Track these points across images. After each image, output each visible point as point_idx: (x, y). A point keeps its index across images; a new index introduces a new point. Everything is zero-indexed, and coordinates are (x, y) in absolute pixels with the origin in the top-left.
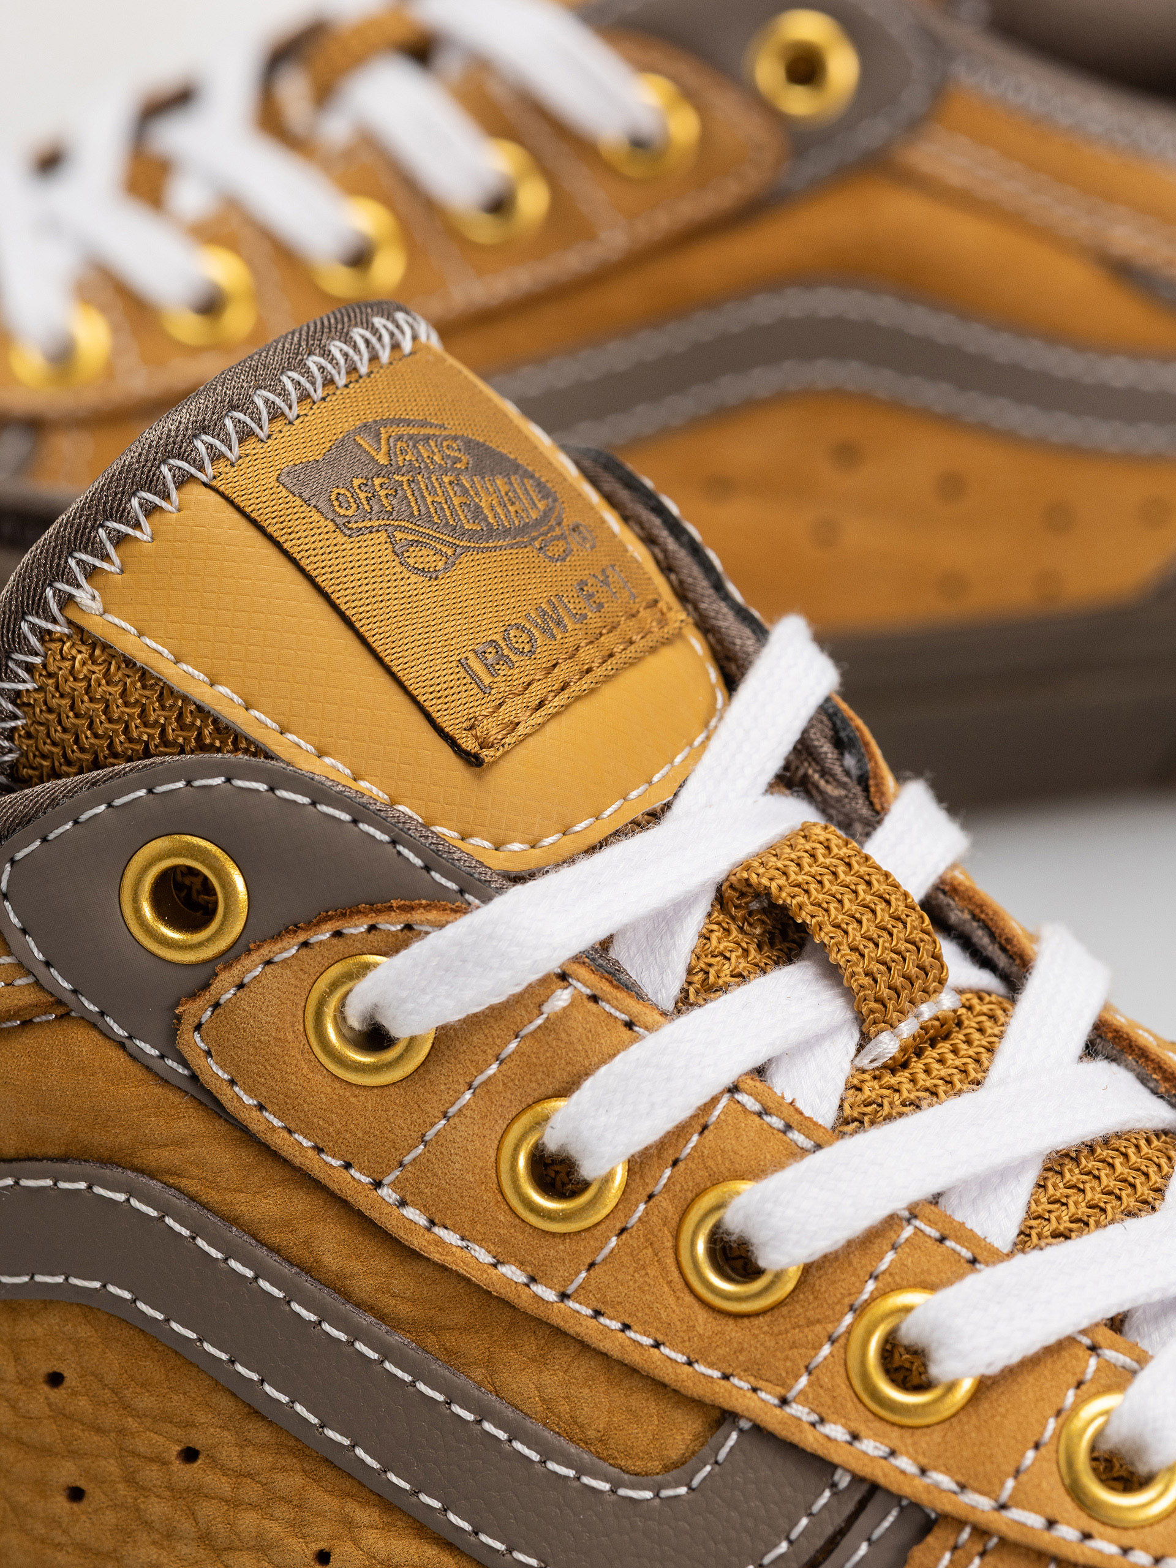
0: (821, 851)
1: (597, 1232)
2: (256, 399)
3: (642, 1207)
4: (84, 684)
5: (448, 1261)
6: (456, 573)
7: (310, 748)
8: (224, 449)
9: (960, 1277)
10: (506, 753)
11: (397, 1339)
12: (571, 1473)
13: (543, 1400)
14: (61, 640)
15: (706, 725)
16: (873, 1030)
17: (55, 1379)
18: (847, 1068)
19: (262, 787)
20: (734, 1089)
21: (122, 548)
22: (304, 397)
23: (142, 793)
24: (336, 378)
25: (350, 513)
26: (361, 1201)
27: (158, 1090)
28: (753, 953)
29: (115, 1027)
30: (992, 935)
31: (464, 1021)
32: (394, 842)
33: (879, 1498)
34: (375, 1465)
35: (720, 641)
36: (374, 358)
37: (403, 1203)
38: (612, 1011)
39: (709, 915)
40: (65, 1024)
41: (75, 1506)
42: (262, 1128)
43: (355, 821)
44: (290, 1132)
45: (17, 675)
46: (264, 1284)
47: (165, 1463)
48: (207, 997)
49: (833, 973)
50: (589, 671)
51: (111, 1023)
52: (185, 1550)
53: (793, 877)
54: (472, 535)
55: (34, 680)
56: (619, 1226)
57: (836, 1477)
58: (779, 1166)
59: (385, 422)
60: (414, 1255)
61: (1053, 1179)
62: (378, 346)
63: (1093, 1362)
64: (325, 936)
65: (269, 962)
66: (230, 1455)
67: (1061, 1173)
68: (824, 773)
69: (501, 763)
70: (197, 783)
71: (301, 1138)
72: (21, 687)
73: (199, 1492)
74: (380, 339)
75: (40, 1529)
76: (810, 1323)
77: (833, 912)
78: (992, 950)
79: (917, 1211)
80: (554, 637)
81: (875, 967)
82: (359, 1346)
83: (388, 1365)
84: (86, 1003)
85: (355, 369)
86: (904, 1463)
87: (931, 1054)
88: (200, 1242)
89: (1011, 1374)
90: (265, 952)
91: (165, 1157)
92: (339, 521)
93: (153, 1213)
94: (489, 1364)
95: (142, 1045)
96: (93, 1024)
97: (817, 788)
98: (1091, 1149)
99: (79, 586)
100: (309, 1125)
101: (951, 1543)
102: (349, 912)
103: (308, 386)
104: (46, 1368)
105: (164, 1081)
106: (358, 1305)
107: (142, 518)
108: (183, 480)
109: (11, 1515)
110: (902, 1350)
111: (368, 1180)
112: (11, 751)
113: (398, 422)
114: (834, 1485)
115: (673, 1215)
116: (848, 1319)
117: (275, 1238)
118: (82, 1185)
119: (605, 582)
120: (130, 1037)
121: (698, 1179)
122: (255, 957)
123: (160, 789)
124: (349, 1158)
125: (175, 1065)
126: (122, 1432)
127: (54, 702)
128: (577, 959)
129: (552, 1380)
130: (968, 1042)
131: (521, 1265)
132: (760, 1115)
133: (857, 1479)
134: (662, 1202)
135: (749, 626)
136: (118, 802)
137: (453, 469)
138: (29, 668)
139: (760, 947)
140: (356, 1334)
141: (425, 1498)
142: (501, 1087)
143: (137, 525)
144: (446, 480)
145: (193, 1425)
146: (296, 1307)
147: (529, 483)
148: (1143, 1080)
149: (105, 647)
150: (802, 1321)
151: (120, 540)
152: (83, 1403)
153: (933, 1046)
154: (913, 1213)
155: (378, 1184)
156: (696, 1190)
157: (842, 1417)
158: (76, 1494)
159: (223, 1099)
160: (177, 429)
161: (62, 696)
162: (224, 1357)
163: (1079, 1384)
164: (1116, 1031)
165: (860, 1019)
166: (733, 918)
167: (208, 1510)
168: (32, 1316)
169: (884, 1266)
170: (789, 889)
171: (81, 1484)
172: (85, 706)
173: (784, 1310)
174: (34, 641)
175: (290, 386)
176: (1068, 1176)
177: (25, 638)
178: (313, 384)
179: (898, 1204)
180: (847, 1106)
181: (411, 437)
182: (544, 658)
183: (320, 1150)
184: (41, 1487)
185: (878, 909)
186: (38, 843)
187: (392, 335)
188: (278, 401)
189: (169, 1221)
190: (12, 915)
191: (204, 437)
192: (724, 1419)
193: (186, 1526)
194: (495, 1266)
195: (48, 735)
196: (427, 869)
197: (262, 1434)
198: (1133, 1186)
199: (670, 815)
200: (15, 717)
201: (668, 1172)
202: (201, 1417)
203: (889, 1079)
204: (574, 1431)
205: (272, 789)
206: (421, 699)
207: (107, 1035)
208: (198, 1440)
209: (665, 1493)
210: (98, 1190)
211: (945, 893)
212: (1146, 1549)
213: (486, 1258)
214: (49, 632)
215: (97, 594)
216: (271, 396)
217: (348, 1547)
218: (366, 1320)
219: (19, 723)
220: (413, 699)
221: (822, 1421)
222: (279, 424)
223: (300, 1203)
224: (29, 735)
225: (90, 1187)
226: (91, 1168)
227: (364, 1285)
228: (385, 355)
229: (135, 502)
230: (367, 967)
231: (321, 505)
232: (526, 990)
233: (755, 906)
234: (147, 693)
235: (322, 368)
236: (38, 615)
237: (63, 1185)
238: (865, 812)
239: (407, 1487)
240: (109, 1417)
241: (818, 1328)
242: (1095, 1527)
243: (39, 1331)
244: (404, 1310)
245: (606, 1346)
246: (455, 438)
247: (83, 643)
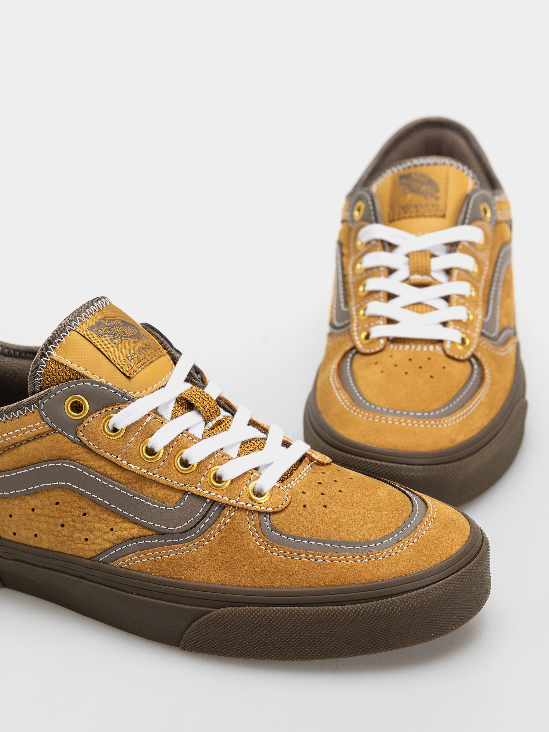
0: (195, 391)
1: (159, 461)
2: (82, 314)
3: (167, 456)
4: (54, 369)
5: (132, 470)
6: (122, 344)
7: (98, 377)
8: (77, 324)
9: (226, 462)
10: (135, 376)
11: (123, 486)
12: (158, 506)
13: (151, 494)
14: (49, 362)
15: (171, 371)
16: (207, 422)
17: (57, 503)
18: (203, 429)
19: (90, 384)
20: (182, 433)
21: (59, 343)
22: (91, 314)
23: (67, 387)
24: (96, 310)
25: (101, 334)
26: (114, 461)
27: (74, 444)
28: (184, 410)
29: (65, 433)
30: (229, 406)
31: (131, 424)
32: (115, 392)
33: (215, 503)
34: (121, 510)
35: (173, 356)
36: (103, 306)
37: (122, 460)
38: (159, 420)
39: (175, 404)
40: (55, 434)
41: (62, 528)
42: (94, 449)
43: (108, 389)
44: (100, 449)
45: (41, 369)
46: (97, 479)
47: (80, 517)
48: (82, 425)
49: (199, 412)
50: (148, 361)
51: (64, 432)
52: (85, 533)
53: (190, 395)
54: (124, 337)
55: (44, 370)
56: (163, 460)
57: (207, 501)
58: (192, 445)
59: (106, 318)
60: (126, 469)
61: (243, 446)
62: (103, 304)
63: (252, 475)
64: (104, 411)
65: (93, 417)
66: (93, 513)
67: (244, 445)
68: (195, 379)
69: (134, 378)
70: (78, 385)
71: (102, 450)
72: (42, 371)
73: (87, 521)
74: (103, 303)
75: (56, 534)
76: (200, 473)
77: (198, 401)
78: (229, 409)
79: (218, 452)
80: (141, 355)
81: (207, 410)
82: (116, 488)
83: (122, 491)
84: (59, 429)
85: (99, 308)
86: (219, 496)
87: (219, 427)
88: (84, 472)
89: (237, 478)
90: (93, 415)
91: (76, 457)
92: (100, 336)
93: (75, 468)
94: (141, 489)
95: (70, 436)
96: (60, 433)
97: (194, 382)
98: (250, 441)
99: (52, 351)
100: (103, 447)
101: (229, 510)
102: (108, 406)
103: (91, 311)
104: (55, 501)
105: (75, 442)
106: (115, 481)
107: (63, 338)
108: (70, 330)
109: (50, 532)
110: (217, 478)
111: (115, 457)
112: (40, 384)
113: (109, 317)
114: (207, 502)
115: (173, 457)
116: (207, 472)
117: (98, 470)
118: (61, 464)
119: (150, 345)
120: (68, 435)
121: (177, 450)
122: (91, 416)
123: (71, 387)
124: (111, 453)
125: (77, 439)
126: (71, 512)
127: (48, 374)
128: (151, 411)
129: (153, 490)
130: (226, 424)
131: (145, 469)
132: (187, 437)
133: (211, 500)
134: (171, 455)
135: (178, 353)
136: (63, 390)
137: (120, 325)
138: (43, 368)
139: (185, 409)
140: (115, 486)
141: (130, 515)
142: (139, 436)
143: (62, 339)
144: (119, 327)
145: (85, 508)
146: (103, 482)
147: (134, 327)
148: (260, 430)
149: (58, 362)
150: (198, 473)
151: (59, 342)
152: (63, 507)
153: (219, 425)
154: (217, 452)
155: (117, 457)
156: (177, 452)
157: (207, 489)
158: (63, 526)
159: (87, 445)
160: (68, 321)
161: (50, 372)
162: (90, 494)
163: (250, 480)
164: (254, 422)
165: (205, 420)
166: (180, 404)
167: (89, 524)
168: (52, 492)
169: (212, 462)
170: (189, 397)
171: (64, 523)
172: (55, 374)
173: (195, 472)
174: (44, 362)
175: (88, 312)
176: (246, 446)
177: (42, 362)
178: (92, 311)
179: (214, 450)
180: (204, 436)
181: (111, 320)
182: (140, 359)
183: (106, 452)
184: (56, 525)
185: (207, 400)
186: (48, 399)
187: (105, 302)
188: (86, 314)
189: (78, 469)
190: (44, 414)
191: (73, 322)
192: (185, 493)
193: (85, 528)
194: (140, 470)
195: (48, 380)
196: (122, 397)
197: (98, 508)
198: (258, 447)
199: (166, 386)
200: (41, 377)
201: (171, 449)
202: (86, 506)
203: (211, 431)
204: (158, 499)
205: (92, 384)
206: (118, 367)
207: (64, 435)
208: (86, 511)
209: (175, 508)
210: (63, 465)
211: (219, 399)
212: (264, 507)
213: (139, 468)
214: (47, 360)
215: (55, 352)
216: (85, 314)
217: (117, 527)
218: (117, 483)
219: (41, 378)
220: (117, 367)
221: (203, 491)
222: (87, 319)
223: (102, 463)
224: (44, 381)
225: (62, 464)
226: (62, 461)
227: (116, 477)
228: (105, 306)
229: (61, 335)
230: (112, 417)
231: (96, 333)
232: (142, 418)
233: (184, 402)
234: (66, 370)
235: (93, 308)
236: (44, 357)
237: (57, 464)
238: (203, 385)
239: (127, 513)
240: (68, 509)
241: (201, 474)
242: (255, 504)
243: (54, 494)
244: (124, 480)
245: (162, 482)
246: (119, 320)
247: (53, 362)
